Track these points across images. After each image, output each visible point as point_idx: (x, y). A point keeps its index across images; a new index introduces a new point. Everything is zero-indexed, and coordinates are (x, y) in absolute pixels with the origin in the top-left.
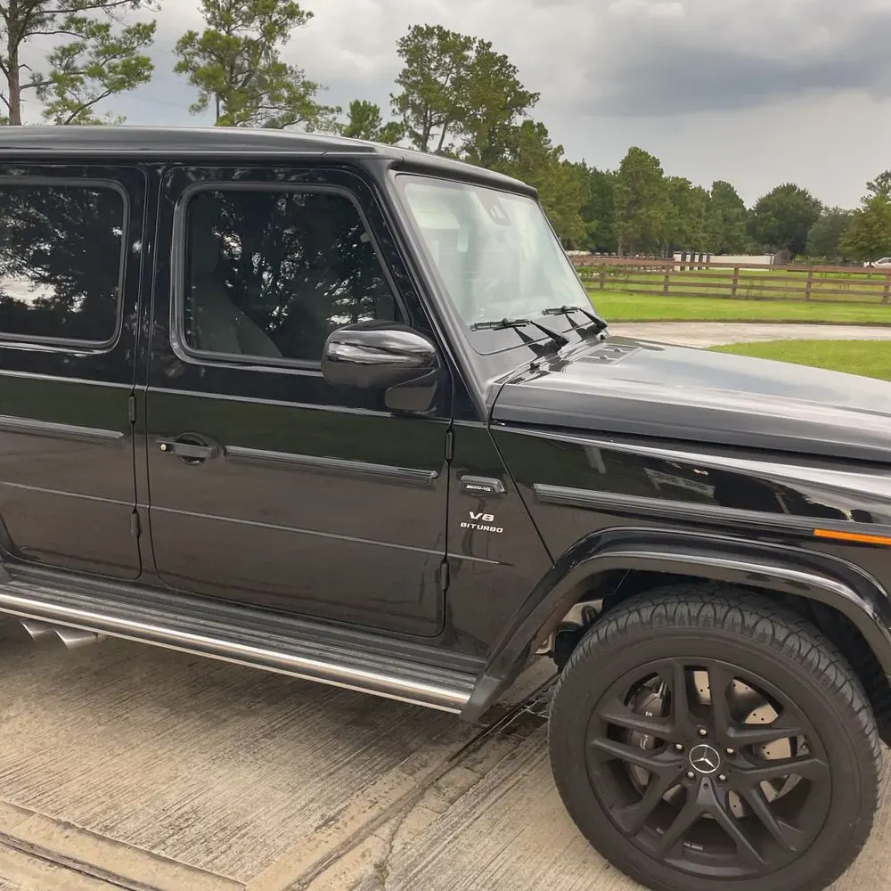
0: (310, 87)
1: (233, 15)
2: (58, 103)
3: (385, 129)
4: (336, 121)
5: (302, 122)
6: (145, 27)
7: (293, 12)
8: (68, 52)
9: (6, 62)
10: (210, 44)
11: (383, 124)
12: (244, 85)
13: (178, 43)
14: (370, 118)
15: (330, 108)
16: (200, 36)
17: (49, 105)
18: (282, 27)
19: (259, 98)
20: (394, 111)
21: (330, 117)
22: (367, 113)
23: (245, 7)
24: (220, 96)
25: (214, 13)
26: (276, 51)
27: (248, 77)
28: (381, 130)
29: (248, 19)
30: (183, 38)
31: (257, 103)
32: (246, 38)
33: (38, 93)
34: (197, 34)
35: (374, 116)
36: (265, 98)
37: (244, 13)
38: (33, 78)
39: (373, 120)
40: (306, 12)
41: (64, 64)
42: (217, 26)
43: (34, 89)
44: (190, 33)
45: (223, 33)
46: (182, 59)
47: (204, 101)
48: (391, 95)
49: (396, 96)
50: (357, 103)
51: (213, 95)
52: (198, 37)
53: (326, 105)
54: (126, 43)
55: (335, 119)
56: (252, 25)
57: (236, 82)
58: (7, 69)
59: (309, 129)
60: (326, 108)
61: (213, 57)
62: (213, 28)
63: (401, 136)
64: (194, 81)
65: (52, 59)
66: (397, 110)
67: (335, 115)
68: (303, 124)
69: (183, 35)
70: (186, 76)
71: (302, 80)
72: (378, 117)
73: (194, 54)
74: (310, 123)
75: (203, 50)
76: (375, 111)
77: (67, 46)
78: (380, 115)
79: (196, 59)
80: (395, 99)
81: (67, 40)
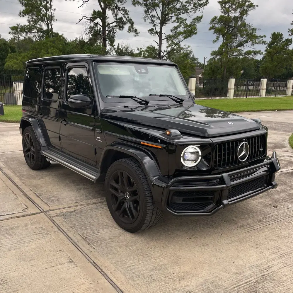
0: (254, 30)
1: (230, 9)
2: (171, 43)
3: (284, 41)
4: (263, 40)
5: (250, 42)
6: (199, 17)
7: (251, 6)
8: (176, 28)
9: (159, 33)
10: (222, 19)
11: (284, 40)
12: (232, 31)
13: (211, 20)
14: (279, 38)
15: (261, 36)
16: (218, 18)
17: (169, 44)
18: (247, 11)
19: (237, 35)
20: (289, 34)
21: (261, 39)
22: (278, 36)
23: (235, 6)
24: (223, 36)
25: (224, 10)
26: (244, 19)
27: (234, 29)
28: (283, 42)
29: (235, 10)
30: (213, 19)
31: (236, 37)
32: (234, 16)
33: (167, 41)
34: (217, 17)
35: (280, 37)
36: (239, 35)
37: (234, 8)
38: (166, 37)
39: (280, 38)
40: (256, 5)
41: (175, 31)
42: (225, 13)
43: (166, 40)
44: (215, 17)
45: (226, 15)
46: (211, 26)
47: (218, 38)
48: (289, 29)
49: (290, 29)
50: (275, 33)
51: (221, 36)
52: (217, 18)
53: (260, 35)
54: (193, 23)
55: (262, 40)
56: (237, 12)
57: (230, 31)
58: (159, 35)
59: (252, 44)
60: (260, 36)
61: (222, 24)
62: (223, 14)
63: (291, 43)
64: (215, 32)
65: (172, 31)
66: (291, 34)
67: (263, 38)
68: (251, 42)
69: (213, 18)
70: (213, 31)
71: (251, 28)
72: (282, 37)
73: (216, 23)
74: (253, 42)
75: (219, 22)
76: (281, 35)
77: (176, 26)
78: (283, 37)
79: (216, 25)
80: (290, 30)
81: (176, 24)
